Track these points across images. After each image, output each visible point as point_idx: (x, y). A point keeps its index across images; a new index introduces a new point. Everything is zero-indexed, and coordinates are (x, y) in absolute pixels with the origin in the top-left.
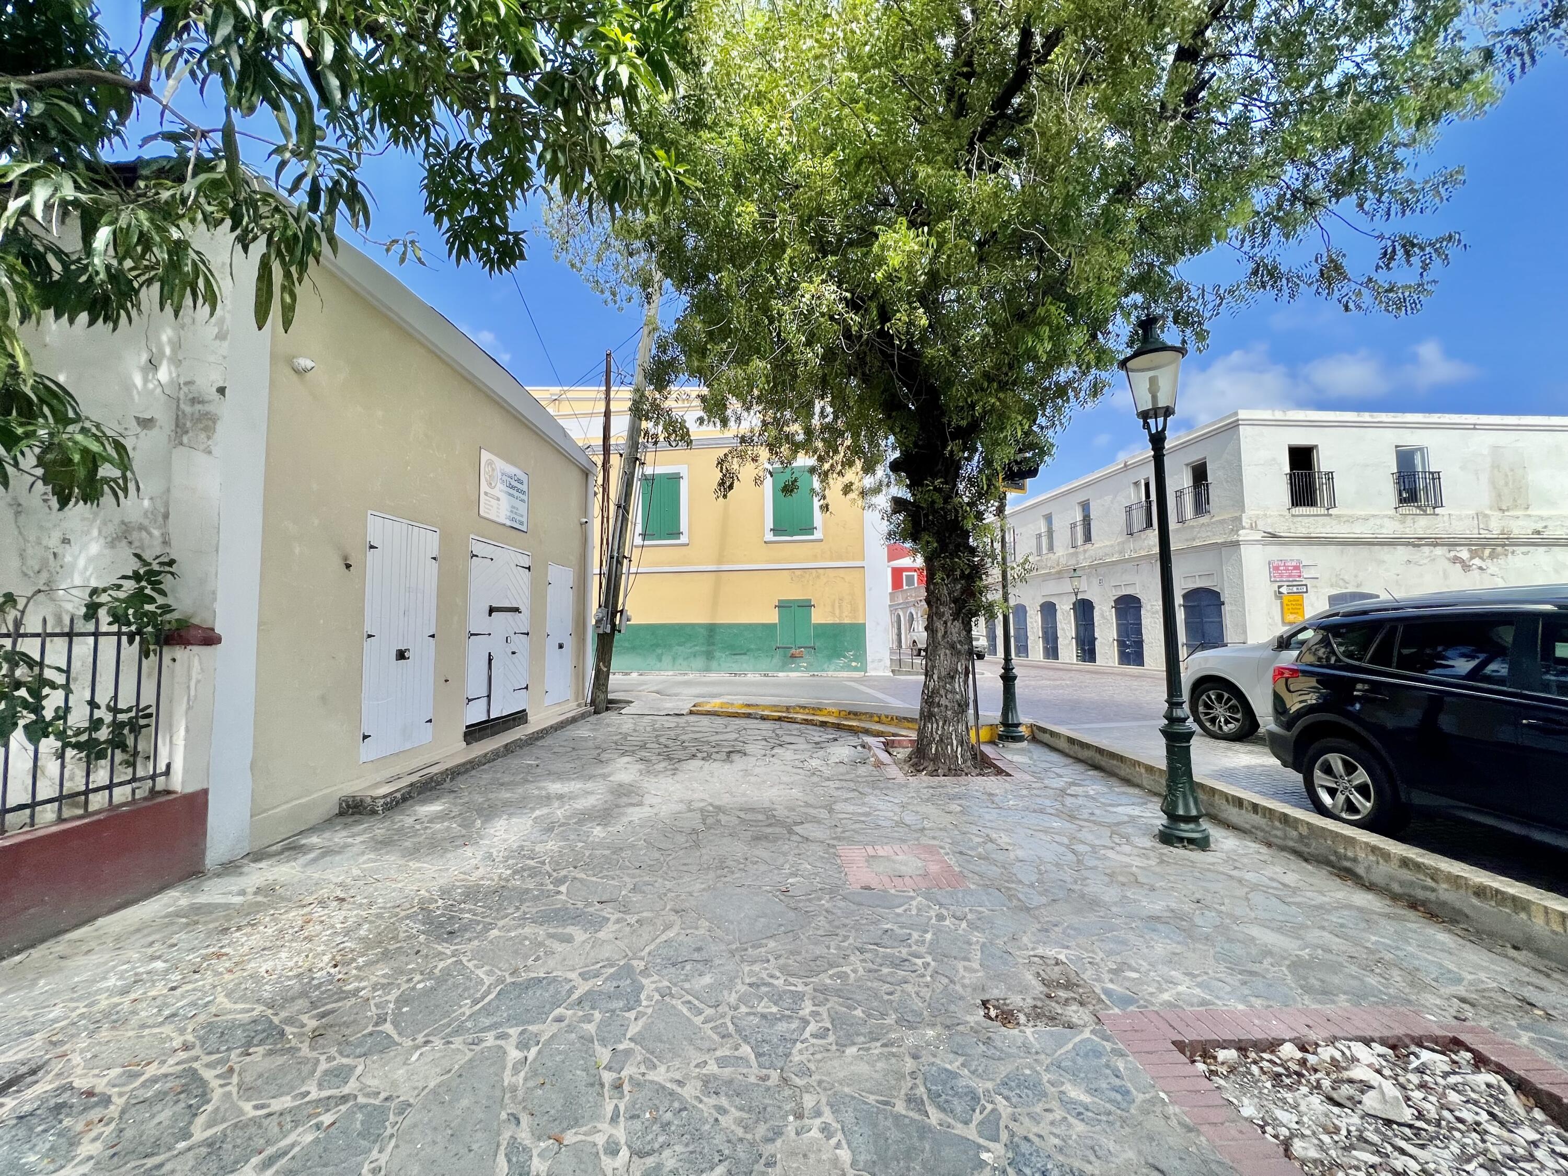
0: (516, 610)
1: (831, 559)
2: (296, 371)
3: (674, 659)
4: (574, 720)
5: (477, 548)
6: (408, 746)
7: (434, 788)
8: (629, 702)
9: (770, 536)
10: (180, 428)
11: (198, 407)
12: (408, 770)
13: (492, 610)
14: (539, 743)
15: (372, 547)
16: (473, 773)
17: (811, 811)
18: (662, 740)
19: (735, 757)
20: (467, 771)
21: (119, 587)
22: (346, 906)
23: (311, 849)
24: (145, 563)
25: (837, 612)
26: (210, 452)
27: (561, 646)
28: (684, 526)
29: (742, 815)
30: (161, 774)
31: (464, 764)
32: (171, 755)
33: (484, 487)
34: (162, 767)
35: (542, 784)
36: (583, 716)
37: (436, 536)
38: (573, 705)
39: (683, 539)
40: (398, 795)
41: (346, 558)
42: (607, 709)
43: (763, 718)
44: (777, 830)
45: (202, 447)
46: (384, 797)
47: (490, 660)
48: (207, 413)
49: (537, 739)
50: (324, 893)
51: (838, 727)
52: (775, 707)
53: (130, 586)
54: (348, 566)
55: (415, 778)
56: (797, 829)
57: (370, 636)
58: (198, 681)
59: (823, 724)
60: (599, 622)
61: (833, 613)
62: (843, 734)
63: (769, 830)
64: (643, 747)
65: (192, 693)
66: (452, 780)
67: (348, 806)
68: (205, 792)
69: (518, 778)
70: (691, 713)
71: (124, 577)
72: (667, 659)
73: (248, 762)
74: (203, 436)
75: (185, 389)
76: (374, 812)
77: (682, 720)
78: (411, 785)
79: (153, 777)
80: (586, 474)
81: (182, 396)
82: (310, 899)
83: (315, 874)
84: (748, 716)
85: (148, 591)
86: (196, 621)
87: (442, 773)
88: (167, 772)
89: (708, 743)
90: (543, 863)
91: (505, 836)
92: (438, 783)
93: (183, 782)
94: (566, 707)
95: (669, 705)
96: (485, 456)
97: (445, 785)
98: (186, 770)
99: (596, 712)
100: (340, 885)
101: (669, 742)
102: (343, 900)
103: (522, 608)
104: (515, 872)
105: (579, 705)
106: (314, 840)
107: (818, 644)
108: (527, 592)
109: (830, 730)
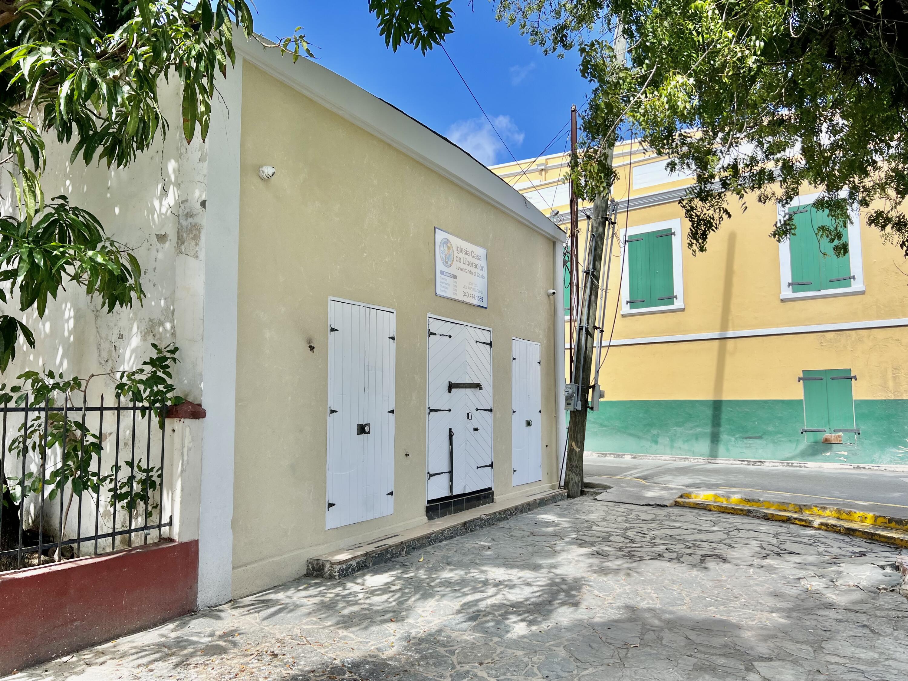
0: (478, 386)
1: (878, 317)
2: (262, 179)
3: (672, 441)
4: (542, 503)
5: (435, 326)
6: (370, 517)
7: (390, 560)
8: (606, 488)
9: (787, 293)
10: (180, 240)
11: (190, 220)
12: (370, 540)
13: (451, 386)
14: (501, 524)
15: (333, 330)
16: (429, 548)
17: (790, 647)
18: (630, 534)
19: (711, 564)
20: (422, 546)
21: (142, 371)
22: (276, 662)
23: (275, 603)
24: (159, 351)
25: (891, 384)
26: (197, 257)
27: (529, 424)
28: (678, 289)
29: (693, 636)
30: (165, 525)
31: (419, 539)
32: (172, 510)
33: (440, 266)
34: (165, 520)
35: (485, 568)
36: (554, 499)
37: (393, 317)
38: (546, 486)
39: (678, 304)
40: (354, 563)
41: (309, 341)
42: (583, 493)
43: (767, 518)
44: (732, 663)
45: (192, 253)
46: (341, 563)
47: (451, 436)
48: (196, 224)
49: (500, 520)
50: (264, 646)
51: (871, 537)
52: (783, 505)
53: (149, 369)
54: (312, 348)
55: (371, 548)
56: (760, 666)
57: (333, 412)
58: (189, 449)
59: (850, 532)
60: (568, 398)
61: (885, 387)
62: (878, 548)
63: (722, 661)
64: (606, 539)
65: (185, 458)
66: (407, 553)
67: (313, 568)
68: (197, 542)
69: (466, 559)
70: (677, 504)
71: (145, 363)
72: (664, 440)
73: (230, 521)
74: (193, 243)
75: (182, 207)
76: (331, 577)
77: (662, 512)
78: (366, 554)
79: (160, 526)
80: (553, 243)
81: (181, 213)
82: (253, 650)
83: (267, 627)
84: (747, 513)
85: (160, 374)
86: (190, 399)
87: (397, 546)
88: (170, 524)
89: (684, 541)
90: (452, 653)
91: (430, 618)
92: (393, 556)
93: (180, 534)
94: (536, 489)
95: (650, 494)
96: (440, 236)
97: (400, 559)
98: (182, 524)
99: (569, 496)
100: (280, 641)
101: (638, 538)
102: (275, 655)
103: (483, 385)
104: (422, 658)
105: (553, 487)
106: (281, 596)
107: (863, 428)
108: (489, 368)
109: (859, 541)
